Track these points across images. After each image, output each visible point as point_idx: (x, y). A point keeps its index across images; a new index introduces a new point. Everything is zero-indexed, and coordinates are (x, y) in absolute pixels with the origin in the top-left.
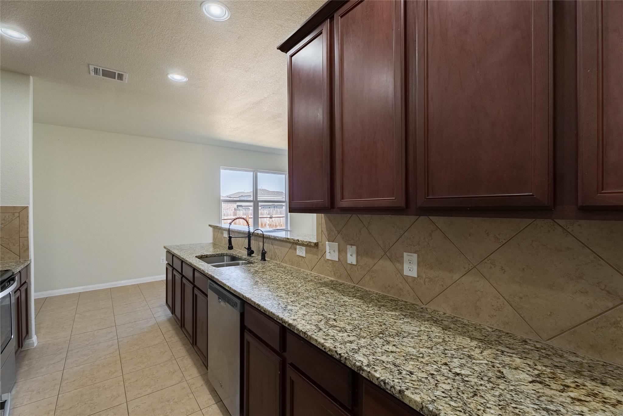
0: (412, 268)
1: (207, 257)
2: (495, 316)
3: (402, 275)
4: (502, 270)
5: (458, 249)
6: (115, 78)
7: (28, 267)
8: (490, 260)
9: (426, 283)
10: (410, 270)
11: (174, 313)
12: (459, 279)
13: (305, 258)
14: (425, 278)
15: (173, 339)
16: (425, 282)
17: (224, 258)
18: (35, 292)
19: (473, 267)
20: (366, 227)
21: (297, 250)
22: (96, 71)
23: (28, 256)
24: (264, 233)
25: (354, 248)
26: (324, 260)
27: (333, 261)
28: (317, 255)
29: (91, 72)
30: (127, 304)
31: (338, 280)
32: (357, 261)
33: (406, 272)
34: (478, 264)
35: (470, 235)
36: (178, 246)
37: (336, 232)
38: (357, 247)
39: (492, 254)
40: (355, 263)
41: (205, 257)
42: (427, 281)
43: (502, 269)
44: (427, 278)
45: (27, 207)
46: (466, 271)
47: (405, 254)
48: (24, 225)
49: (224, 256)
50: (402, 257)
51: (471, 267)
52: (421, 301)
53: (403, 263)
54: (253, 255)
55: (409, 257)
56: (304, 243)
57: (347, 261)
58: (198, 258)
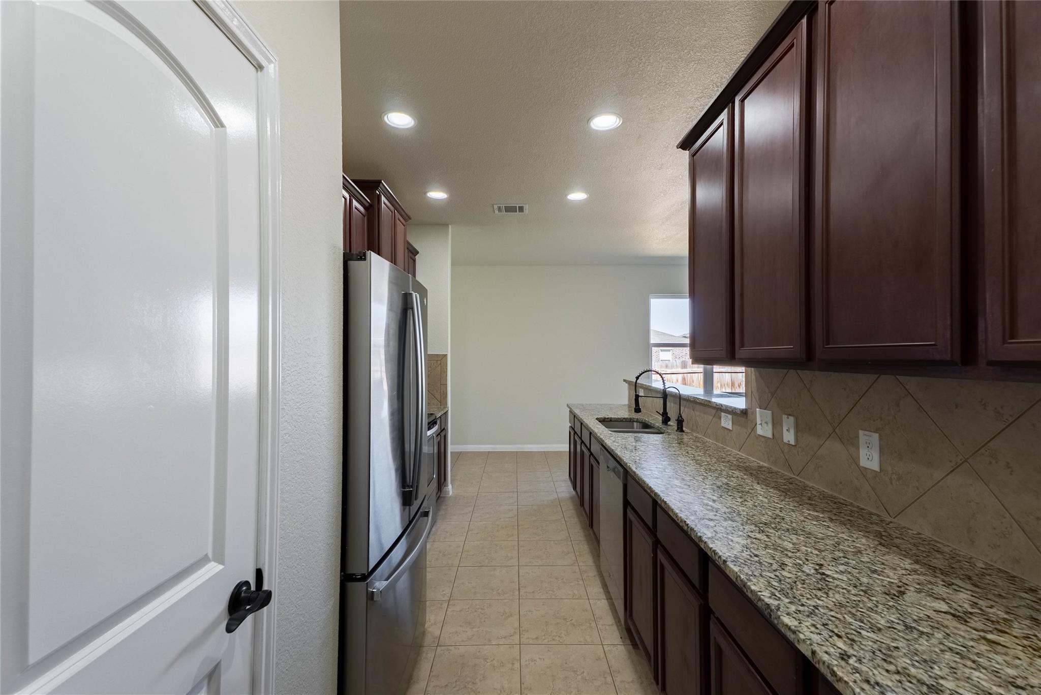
0: (871, 455)
1: (611, 421)
2: (999, 546)
3: (858, 466)
4: (1008, 468)
5: (939, 429)
6: (516, 212)
7: (446, 413)
8: (989, 449)
9: (893, 482)
10: (868, 459)
11: (576, 488)
12: (942, 479)
13: (732, 431)
14: (892, 474)
15: (572, 519)
16: (891, 479)
17: (633, 425)
18: (451, 444)
19: (963, 461)
20: (808, 388)
21: (722, 419)
22: (500, 209)
23: (446, 403)
24: (681, 392)
25: (792, 419)
26: (755, 436)
27: (766, 437)
28: (747, 429)
29: (495, 211)
30: (530, 472)
31: (772, 467)
32: (796, 439)
33: (863, 462)
34: (971, 456)
35: (957, 407)
36: (583, 405)
37: (769, 395)
38: (796, 418)
39: (991, 440)
40: (792, 442)
41: (609, 420)
42: (894, 479)
43: (1008, 466)
44: (894, 473)
45: (446, 355)
46: (953, 467)
47: (861, 432)
48: (444, 372)
49: (634, 421)
50: (858, 437)
51: (961, 460)
52: (887, 511)
53: (859, 447)
54: (669, 423)
55: (867, 438)
56: (728, 409)
57: (783, 439)
58: (600, 422)
